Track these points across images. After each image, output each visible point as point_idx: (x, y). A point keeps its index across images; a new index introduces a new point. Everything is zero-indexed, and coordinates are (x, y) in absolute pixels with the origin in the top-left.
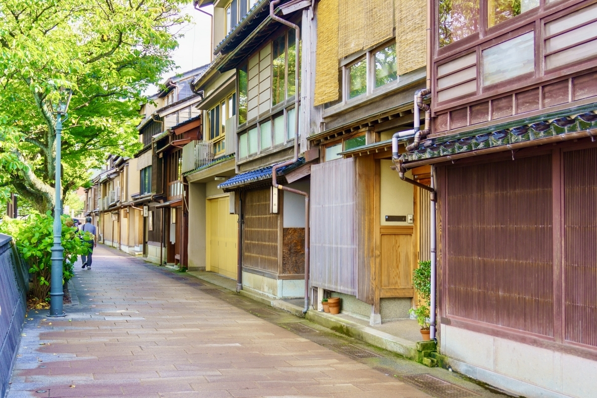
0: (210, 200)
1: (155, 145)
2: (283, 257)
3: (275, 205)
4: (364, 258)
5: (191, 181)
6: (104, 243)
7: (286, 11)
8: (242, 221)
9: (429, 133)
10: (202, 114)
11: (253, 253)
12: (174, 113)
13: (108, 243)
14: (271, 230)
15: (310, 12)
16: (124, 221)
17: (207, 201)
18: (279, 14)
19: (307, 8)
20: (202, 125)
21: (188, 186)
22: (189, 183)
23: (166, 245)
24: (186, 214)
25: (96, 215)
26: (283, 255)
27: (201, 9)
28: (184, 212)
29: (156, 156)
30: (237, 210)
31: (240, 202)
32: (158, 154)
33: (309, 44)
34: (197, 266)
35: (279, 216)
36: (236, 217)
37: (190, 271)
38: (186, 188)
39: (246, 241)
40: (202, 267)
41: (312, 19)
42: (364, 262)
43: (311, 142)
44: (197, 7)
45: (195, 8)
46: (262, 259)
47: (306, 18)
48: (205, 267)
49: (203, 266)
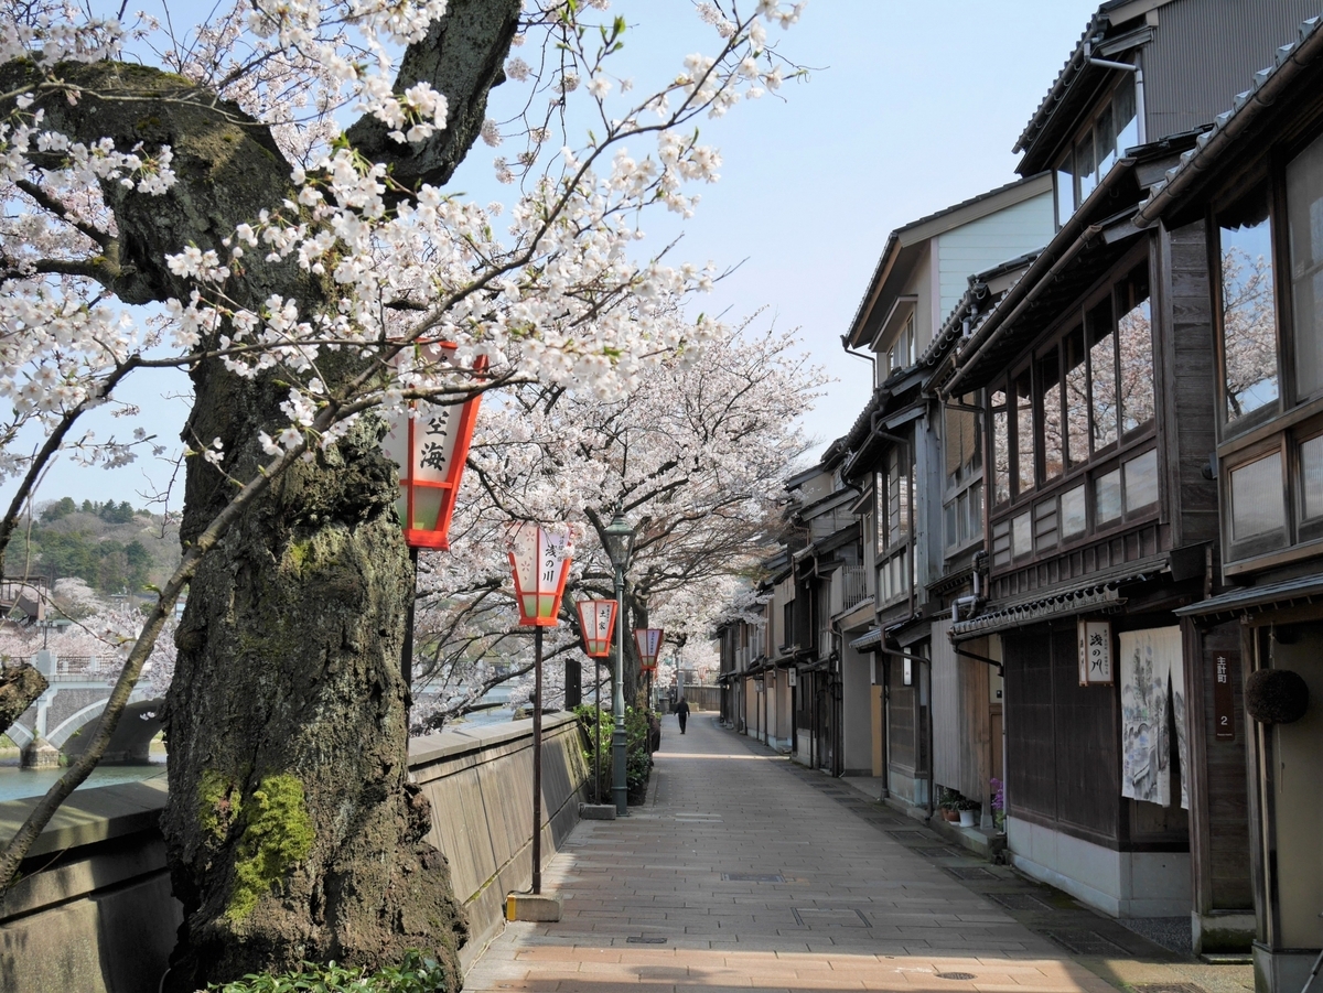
1: (798, 568)
2: (917, 749)
3: (907, 673)
4: (968, 743)
6: (746, 734)
7: (891, 425)
8: (885, 695)
9: (989, 599)
10: (862, 519)
11: (897, 743)
12: (826, 513)
13: (752, 733)
14: (908, 709)
15: (924, 422)
16: (771, 692)
18: (884, 428)
19: (921, 417)
21: (840, 637)
22: (843, 631)
25: (736, 680)
27: (856, 351)
29: (800, 586)
30: (879, 680)
31: (883, 666)
32: (803, 582)
33: (925, 462)
34: (854, 766)
35: (914, 690)
36: (880, 690)
37: (846, 775)
38: (838, 639)
39: (892, 726)
40: (866, 770)
41: (928, 430)
42: (968, 749)
43: (930, 591)
44: (850, 348)
45: (847, 351)
46: (903, 750)
47: (920, 432)
48: (871, 770)
49: (867, 767)
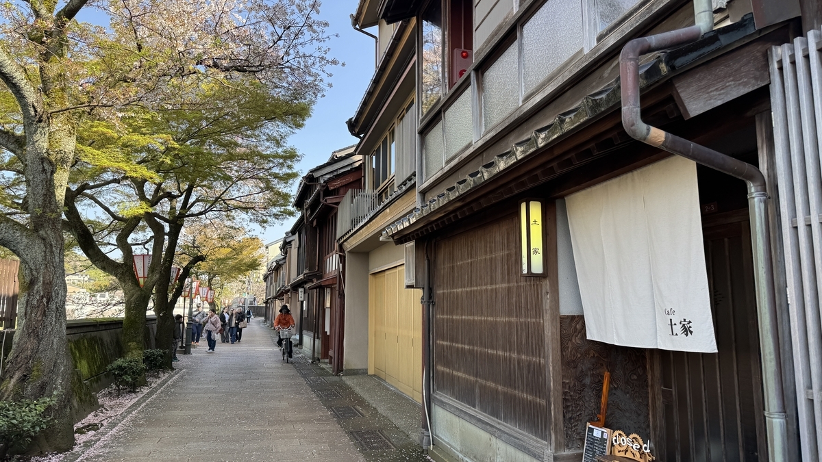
0: (375, 274)
2: (565, 399)
3: (536, 252)
5: (349, 250)
8: (430, 300)
10: (364, 162)
11: (458, 370)
14: (513, 320)
17: (370, 277)
20: (364, 177)
21: (345, 257)
22: (346, 252)
23: (320, 336)
24: (342, 296)
26: (565, 393)
28: (339, 292)
30: (420, 279)
31: (426, 262)
34: (356, 368)
35: (546, 285)
36: (418, 293)
37: (345, 375)
38: (342, 259)
39: (440, 342)
40: (363, 369)
44: (357, 26)
45: (355, 28)
46: (483, 388)
48: (367, 370)
49: (364, 367)
